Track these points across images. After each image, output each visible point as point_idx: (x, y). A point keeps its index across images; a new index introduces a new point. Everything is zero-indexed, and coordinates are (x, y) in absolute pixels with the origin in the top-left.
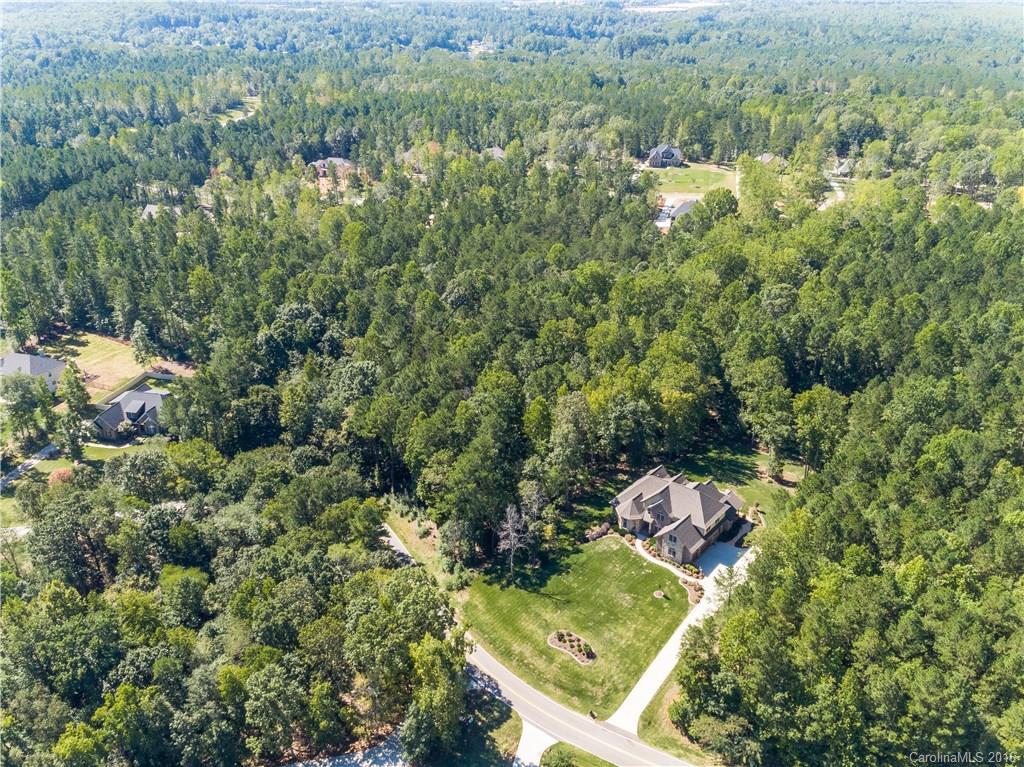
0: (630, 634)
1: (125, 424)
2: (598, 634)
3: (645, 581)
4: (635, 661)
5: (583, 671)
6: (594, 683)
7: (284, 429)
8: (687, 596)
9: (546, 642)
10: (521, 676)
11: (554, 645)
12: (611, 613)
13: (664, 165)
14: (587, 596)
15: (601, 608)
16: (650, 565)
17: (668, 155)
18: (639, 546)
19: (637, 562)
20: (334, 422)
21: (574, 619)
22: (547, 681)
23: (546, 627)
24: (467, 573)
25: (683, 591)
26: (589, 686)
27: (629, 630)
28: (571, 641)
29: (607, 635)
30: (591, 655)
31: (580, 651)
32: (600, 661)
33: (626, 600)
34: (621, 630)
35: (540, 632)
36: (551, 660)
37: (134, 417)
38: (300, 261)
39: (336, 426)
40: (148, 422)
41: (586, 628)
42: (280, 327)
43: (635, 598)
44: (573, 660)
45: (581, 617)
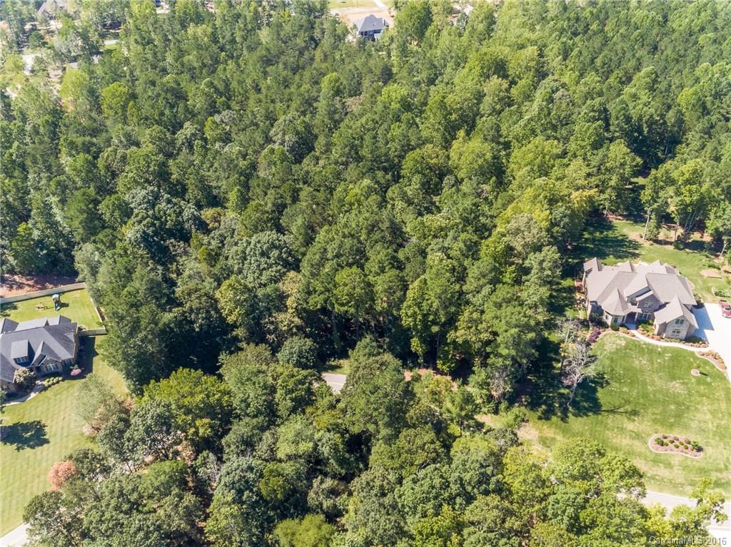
0: (709, 416)
1: (20, 373)
2: (686, 427)
3: (676, 365)
5: (703, 465)
6: (720, 471)
7: (234, 326)
8: (713, 367)
9: (651, 452)
10: (661, 490)
11: (661, 450)
12: (678, 404)
14: (645, 396)
15: (665, 403)
16: (665, 350)
18: (638, 335)
19: (651, 351)
20: (279, 301)
21: (655, 421)
22: (682, 485)
23: (638, 436)
24: (516, 410)
25: (706, 363)
26: (719, 475)
27: (705, 414)
28: (672, 442)
29: (694, 425)
30: (700, 450)
31: (687, 448)
32: (709, 450)
33: (676, 387)
34: (699, 416)
35: (636, 443)
36: (669, 465)
37: (27, 361)
39: (282, 308)
40: (48, 362)
41: (671, 426)
42: (144, 218)
43: (683, 383)
44: (687, 458)
45: (658, 417)
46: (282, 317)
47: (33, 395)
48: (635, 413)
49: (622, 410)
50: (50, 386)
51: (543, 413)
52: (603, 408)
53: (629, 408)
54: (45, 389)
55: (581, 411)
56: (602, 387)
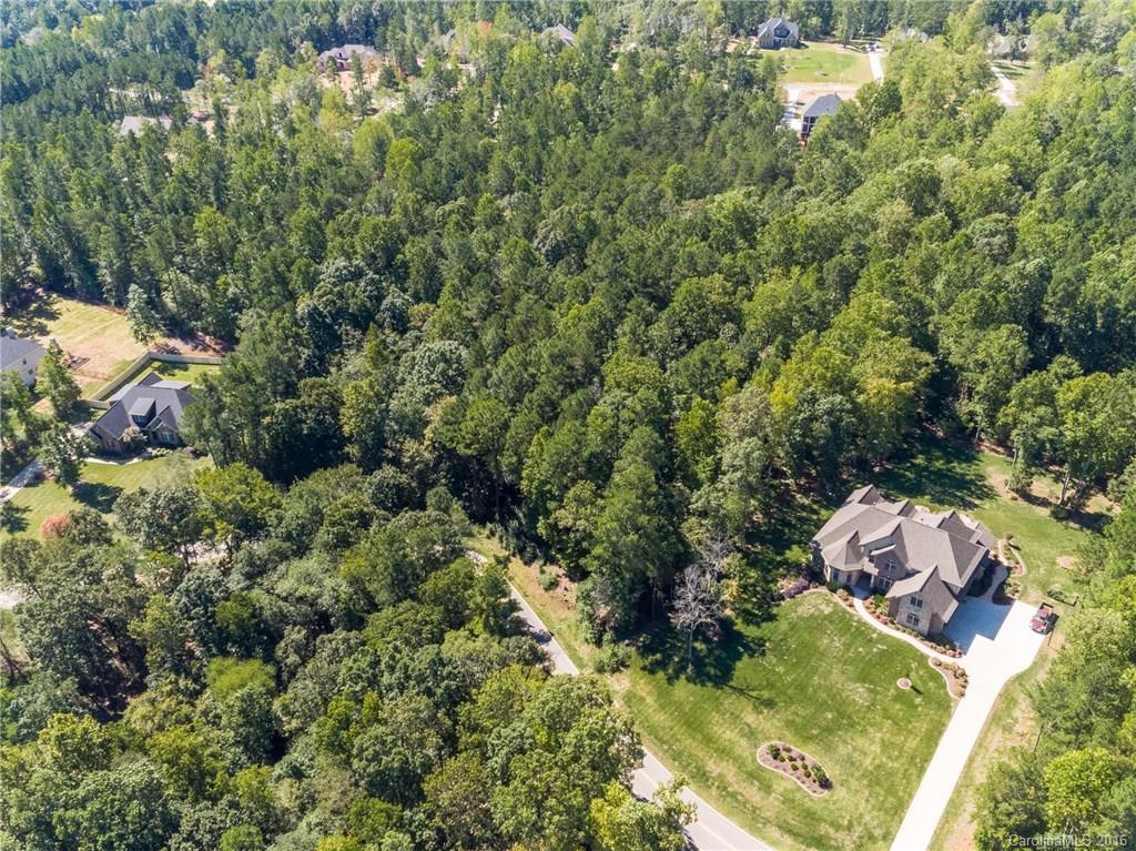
0: (877, 748)
1: (131, 432)
2: (829, 749)
3: (881, 664)
4: (891, 791)
5: (817, 807)
6: (838, 827)
7: (349, 440)
8: (943, 686)
9: (754, 760)
10: (729, 814)
11: (769, 765)
12: (842, 715)
13: (776, 46)
14: (801, 688)
15: (823, 706)
16: (883, 638)
17: (782, 32)
18: (860, 608)
19: (862, 632)
20: (414, 428)
21: (789, 724)
22: (767, 821)
23: (751, 734)
24: (622, 649)
25: (936, 677)
26: (831, 831)
27: (873, 742)
28: (792, 759)
29: (843, 750)
30: (825, 784)
31: (809, 776)
32: (840, 793)
33: (859, 693)
34: (860, 741)
35: (744, 742)
36: (767, 788)
37: (142, 422)
38: (338, 196)
39: (417, 435)
40: (163, 428)
41: (809, 738)
42: (325, 294)
43: (872, 691)
44: (799, 789)
45: (798, 720)
46: (411, 446)
47: (136, 460)
48: (770, 704)
49: (754, 694)
50: (156, 456)
51: (652, 664)
52: (731, 683)
53: (766, 694)
54: (151, 458)
55: (700, 677)
56: (751, 656)
